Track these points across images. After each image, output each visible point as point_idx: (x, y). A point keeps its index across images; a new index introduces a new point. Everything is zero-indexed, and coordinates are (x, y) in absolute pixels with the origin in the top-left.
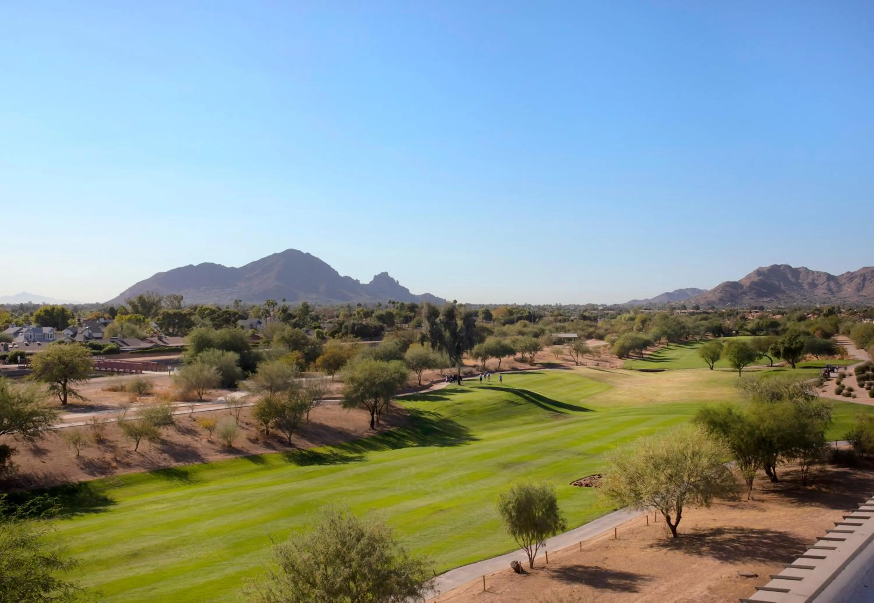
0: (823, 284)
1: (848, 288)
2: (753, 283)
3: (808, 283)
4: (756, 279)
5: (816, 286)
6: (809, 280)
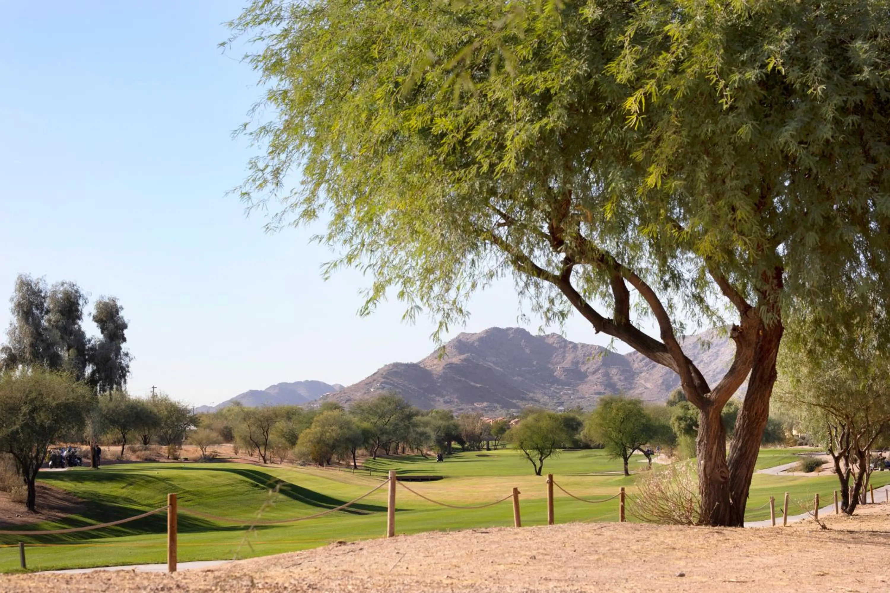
0: (594, 373)
1: (647, 380)
2: (450, 367)
3: (565, 370)
4: (456, 360)
5: (581, 377)
6: (567, 364)
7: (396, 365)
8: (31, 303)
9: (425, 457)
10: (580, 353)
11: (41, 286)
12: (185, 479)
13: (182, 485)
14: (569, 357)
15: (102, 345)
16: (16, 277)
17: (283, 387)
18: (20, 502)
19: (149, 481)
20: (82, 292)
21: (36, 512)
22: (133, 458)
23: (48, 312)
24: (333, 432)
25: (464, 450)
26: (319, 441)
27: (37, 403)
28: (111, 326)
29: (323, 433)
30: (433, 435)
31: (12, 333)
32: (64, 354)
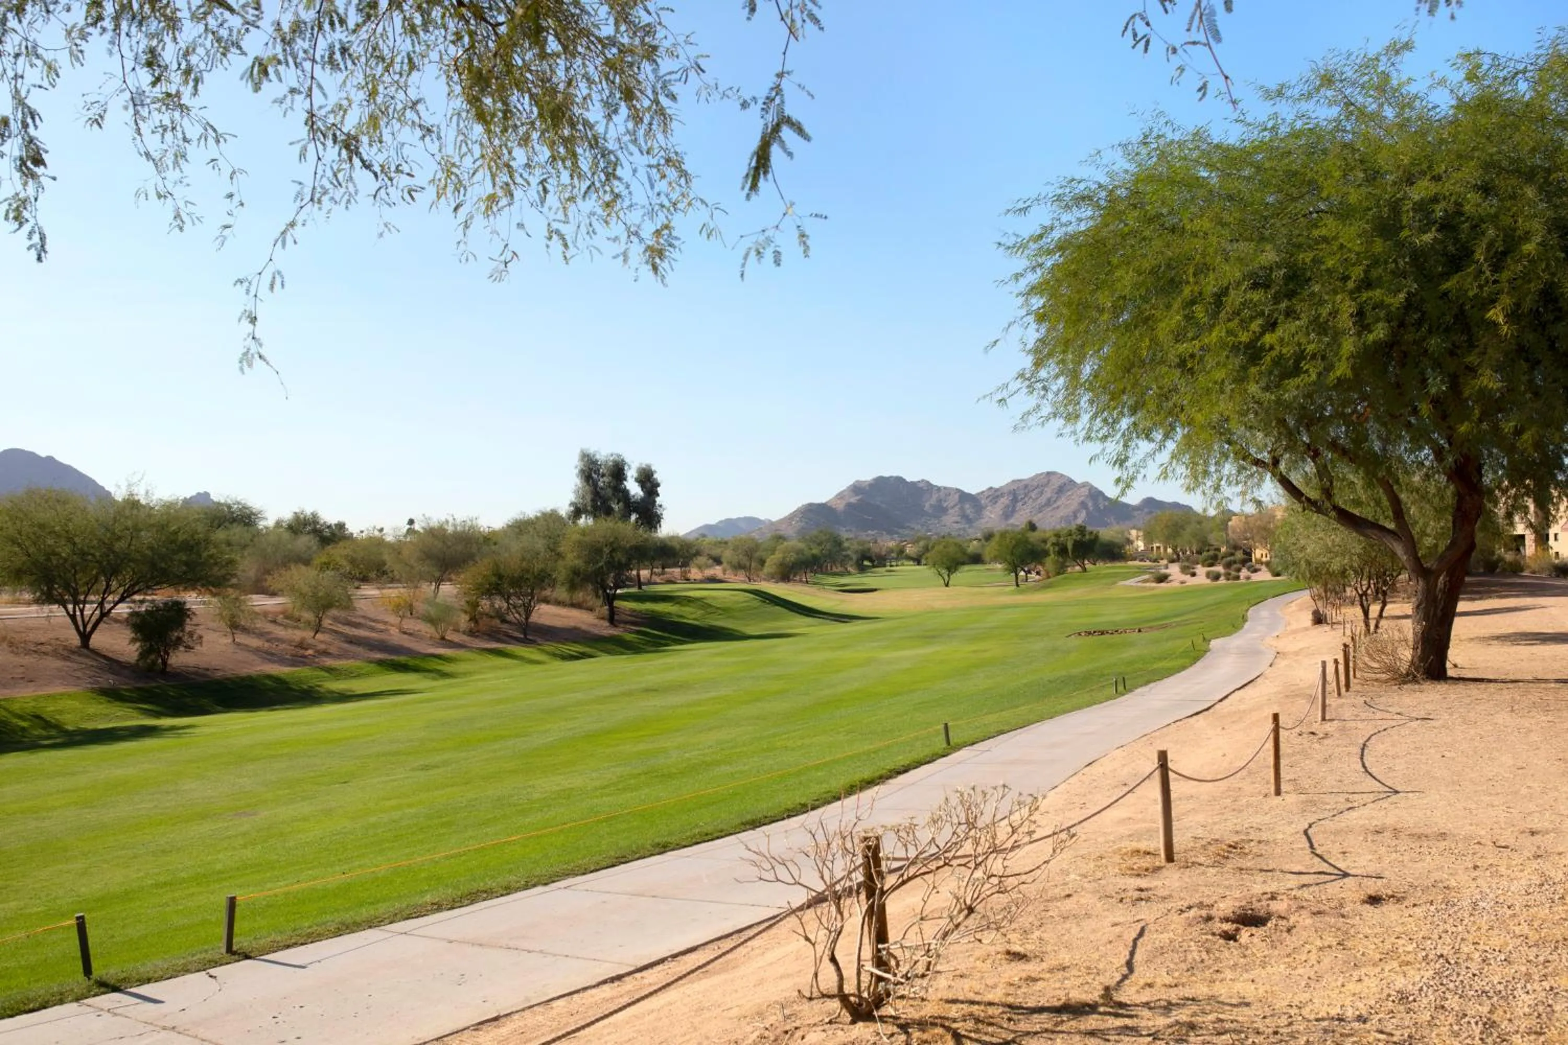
0: (953, 508)
1: (992, 512)
2: (849, 505)
3: (931, 506)
4: (853, 500)
5: (944, 511)
6: (933, 501)
7: (810, 505)
8: (591, 470)
9: (849, 573)
10: (942, 494)
11: (598, 457)
12: (714, 598)
13: (714, 603)
14: (935, 497)
15: (642, 500)
16: (578, 451)
17: (729, 523)
18: (603, 618)
19: (689, 601)
20: (627, 460)
21: (616, 626)
22: (658, 580)
23: (603, 476)
24: (792, 557)
25: (874, 567)
26: (782, 565)
27: (615, 546)
28: (649, 485)
29: (784, 558)
30: (855, 557)
31: (576, 492)
32: (616, 507)
